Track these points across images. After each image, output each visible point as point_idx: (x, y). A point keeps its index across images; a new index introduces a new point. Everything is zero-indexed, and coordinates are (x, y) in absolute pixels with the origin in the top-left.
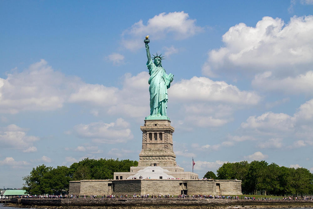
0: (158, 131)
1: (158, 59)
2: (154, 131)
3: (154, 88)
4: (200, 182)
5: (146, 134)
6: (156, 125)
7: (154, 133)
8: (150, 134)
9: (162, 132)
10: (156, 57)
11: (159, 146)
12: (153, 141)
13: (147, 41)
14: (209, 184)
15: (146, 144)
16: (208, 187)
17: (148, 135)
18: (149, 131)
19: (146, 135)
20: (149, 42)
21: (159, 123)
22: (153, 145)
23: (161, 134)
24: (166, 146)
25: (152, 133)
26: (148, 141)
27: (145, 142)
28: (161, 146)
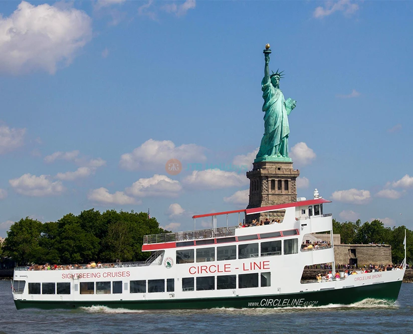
0: (283, 177)
1: (277, 77)
2: (278, 177)
3: (274, 117)
4: (372, 248)
5: (267, 181)
6: (279, 169)
7: (277, 179)
8: (273, 182)
9: (289, 180)
10: (275, 75)
11: (284, 197)
12: (277, 191)
13: (268, 51)
14: (384, 251)
15: (268, 195)
16: (383, 254)
17: (270, 182)
18: (271, 177)
19: (267, 183)
20: (270, 53)
21: (283, 166)
22: (276, 197)
23: (286, 182)
24: (293, 199)
25: (276, 179)
26: (270, 190)
27: (266, 192)
28: (287, 198)
